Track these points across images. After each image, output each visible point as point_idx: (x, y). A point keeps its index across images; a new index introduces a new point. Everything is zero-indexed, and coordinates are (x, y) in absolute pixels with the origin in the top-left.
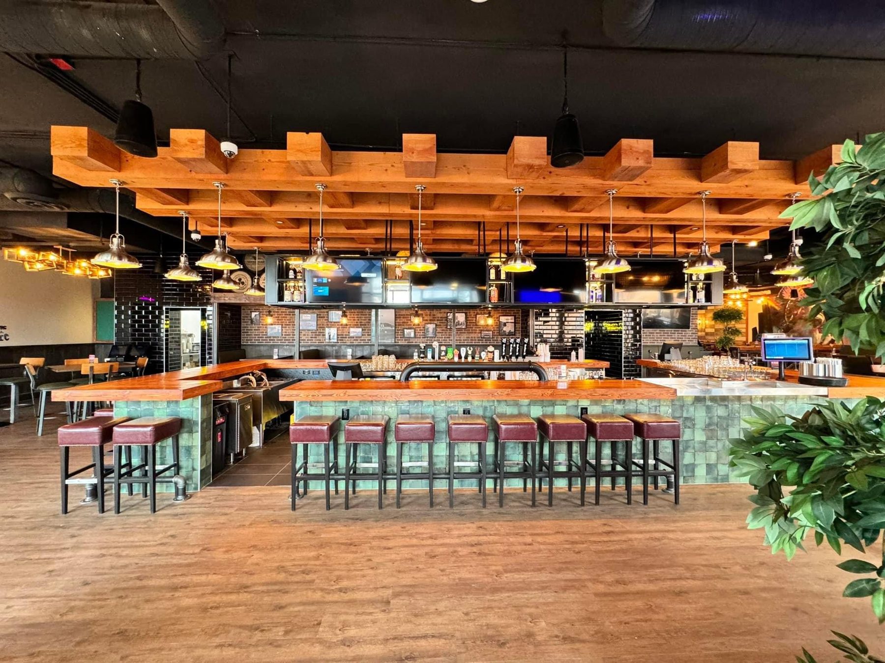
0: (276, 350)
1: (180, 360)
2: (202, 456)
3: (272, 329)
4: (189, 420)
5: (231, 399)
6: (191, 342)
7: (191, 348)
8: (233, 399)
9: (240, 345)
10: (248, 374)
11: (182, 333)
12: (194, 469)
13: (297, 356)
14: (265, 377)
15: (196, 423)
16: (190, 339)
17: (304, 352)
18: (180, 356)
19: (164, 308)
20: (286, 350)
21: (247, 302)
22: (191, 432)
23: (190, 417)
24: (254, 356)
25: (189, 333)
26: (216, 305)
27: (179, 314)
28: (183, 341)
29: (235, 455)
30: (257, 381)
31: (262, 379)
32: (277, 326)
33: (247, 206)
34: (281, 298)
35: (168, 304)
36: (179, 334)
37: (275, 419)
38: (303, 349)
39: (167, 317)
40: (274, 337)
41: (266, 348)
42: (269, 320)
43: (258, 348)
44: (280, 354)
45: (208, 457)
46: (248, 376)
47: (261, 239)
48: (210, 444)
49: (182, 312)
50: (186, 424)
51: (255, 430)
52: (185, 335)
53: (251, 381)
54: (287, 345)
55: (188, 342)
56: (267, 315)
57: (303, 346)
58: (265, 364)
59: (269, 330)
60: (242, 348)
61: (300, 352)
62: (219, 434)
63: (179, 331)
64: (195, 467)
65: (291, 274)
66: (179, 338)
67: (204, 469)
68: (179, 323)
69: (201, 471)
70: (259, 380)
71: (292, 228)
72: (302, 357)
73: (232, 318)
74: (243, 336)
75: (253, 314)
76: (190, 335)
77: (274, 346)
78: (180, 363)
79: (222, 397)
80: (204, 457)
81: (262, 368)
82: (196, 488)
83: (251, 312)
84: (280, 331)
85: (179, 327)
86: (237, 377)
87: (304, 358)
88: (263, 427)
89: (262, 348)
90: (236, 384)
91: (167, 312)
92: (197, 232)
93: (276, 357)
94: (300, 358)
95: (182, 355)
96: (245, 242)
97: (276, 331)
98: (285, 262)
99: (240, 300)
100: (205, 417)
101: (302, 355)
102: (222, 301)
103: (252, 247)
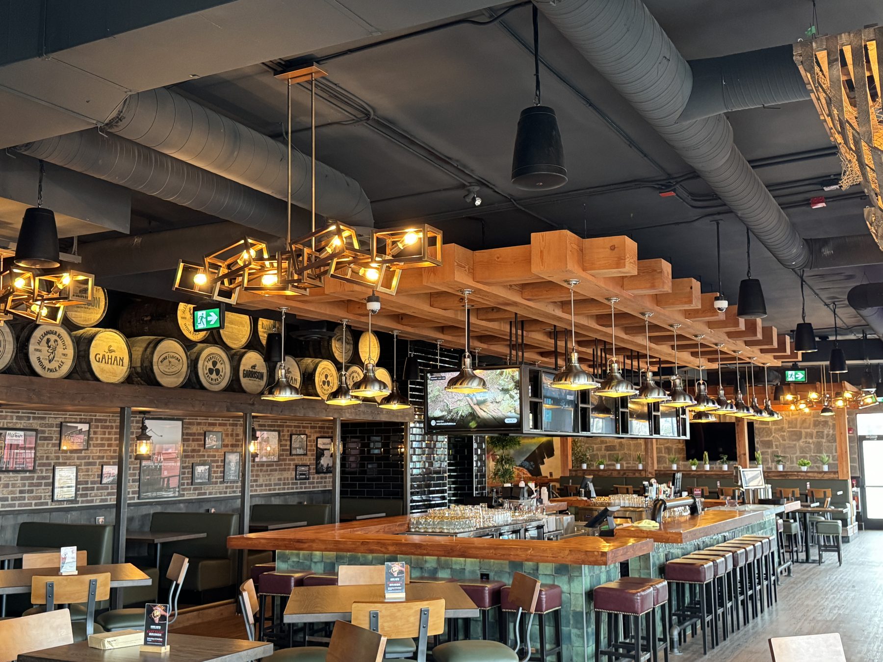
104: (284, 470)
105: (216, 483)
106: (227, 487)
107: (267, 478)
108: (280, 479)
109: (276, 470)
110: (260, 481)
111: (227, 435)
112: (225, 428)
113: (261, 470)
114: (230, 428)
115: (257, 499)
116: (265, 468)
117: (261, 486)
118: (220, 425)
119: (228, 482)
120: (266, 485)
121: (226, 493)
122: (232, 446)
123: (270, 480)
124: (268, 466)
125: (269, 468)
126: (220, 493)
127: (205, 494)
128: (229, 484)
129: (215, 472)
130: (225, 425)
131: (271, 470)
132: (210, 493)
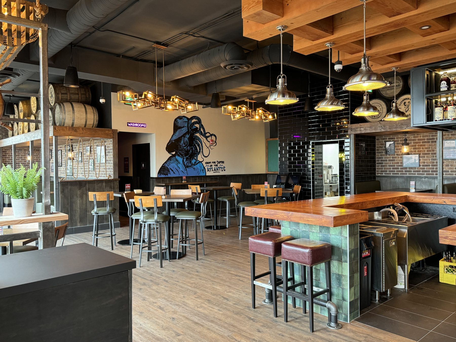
0: (412, 183)
1: (322, 189)
2: (350, 288)
3: (409, 159)
4: (339, 248)
5: (375, 231)
6: (330, 173)
7: (331, 179)
8: (378, 232)
9: (375, 177)
10: (389, 206)
11: (324, 165)
12: (344, 299)
13: (440, 189)
14: (406, 211)
15: (344, 252)
16: (330, 170)
17: (447, 185)
18: (322, 186)
19: (311, 142)
20: (425, 183)
21: (383, 130)
22: (340, 260)
23: (339, 245)
24: (389, 188)
25: (329, 165)
26: (352, 137)
27: (322, 148)
28: (325, 172)
29: (381, 294)
30: (398, 215)
31: (404, 214)
32: (413, 156)
33: (390, 17)
34: (430, 117)
35: (313, 139)
36: (322, 166)
37: (419, 261)
38: (446, 182)
39: (313, 150)
40: (410, 168)
41: (401, 180)
42: (405, 149)
43: (393, 180)
44: (417, 188)
45: (356, 290)
46: (388, 209)
47: (400, 56)
48: (357, 276)
49: (325, 146)
50: (336, 251)
51: (399, 270)
52: (326, 166)
53: (393, 215)
54: (425, 177)
55: (328, 173)
56: (403, 144)
57: (448, 179)
58: (406, 197)
59: (405, 160)
60: (377, 179)
61: (443, 186)
62: (365, 267)
63: (322, 163)
64: (345, 297)
65: (443, 86)
66: (322, 170)
67: (353, 301)
68: (322, 156)
69: (350, 303)
70: (401, 214)
71: (441, 31)
72: (446, 190)
73: (366, 149)
74: (378, 167)
75: (388, 144)
76: (330, 167)
77: (410, 178)
78: (322, 192)
79: (367, 229)
80: (353, 288)
81: (404, 201)
82: (346, 319)
83: (386, 142)
84: (418, 161)
85: (322, 159)
86: (378, 209)
87: (449, 192)
88: (408, 268)
89: (397, 180)
90: (377, 216)
91: (313, 147)
92: (339, 62)
93: (413, 190)
94: (443, 192)
95: (324, 185)
96: (382, 65)
97: (412, 161)
98: (434, 74)
99: (375, 129)
100: (353, 248)
101: (446, 188)
102: (358, 132)
103: (389, 68)
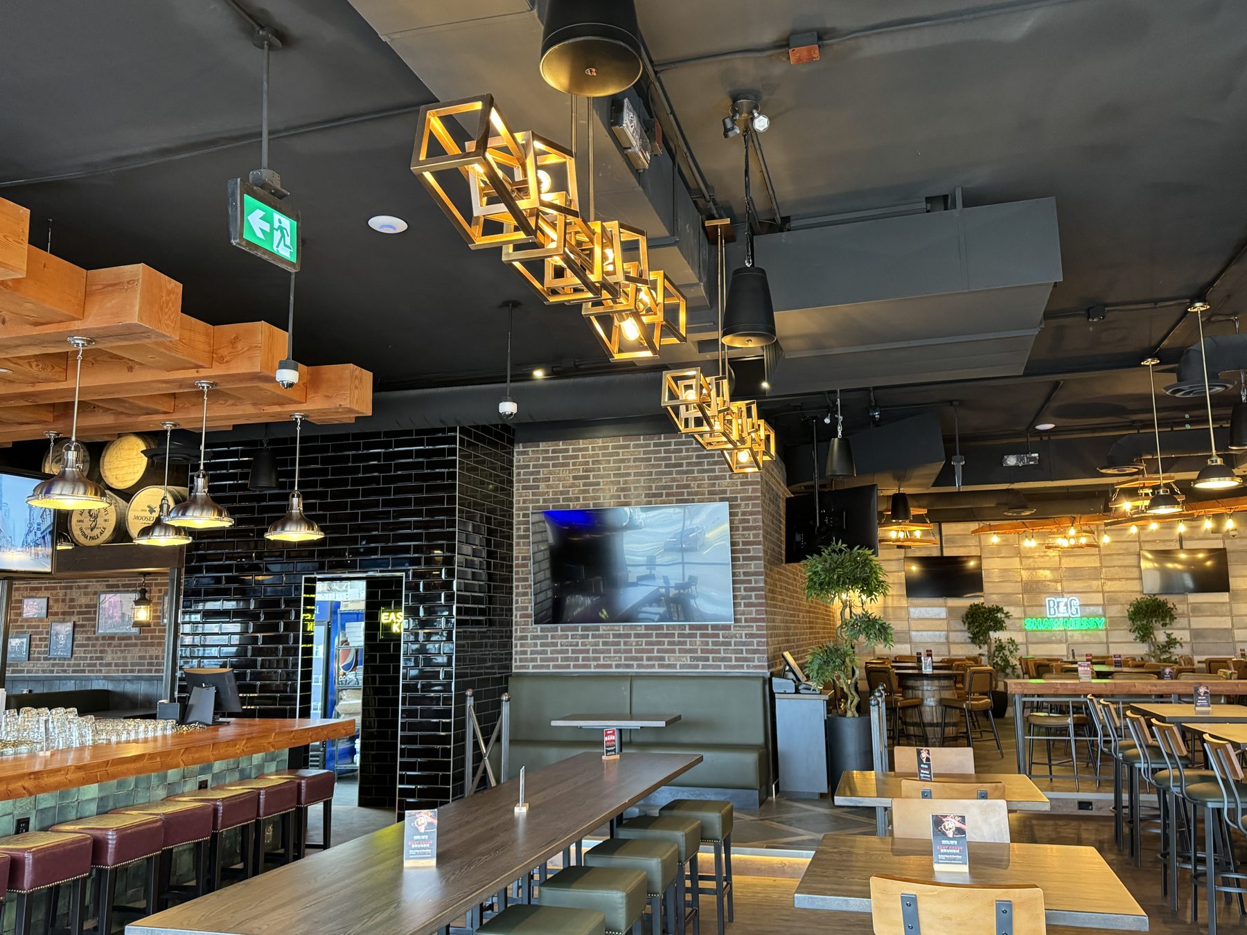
104: (152, 645)
105: (39, 659)
106: (53, 665)
107: (119, 654)
108: (141, 658)
109: (135, 645)
110: (108, 658)
111: (57, 601)
112: (54, 592)
113: (109, 645)
114: (61, 593)
115: (101, 682)
116: (116, 642)
117: (109, 665)
118: (46, 589)
119: (55, 659)
120: (116, 665)
121: (52, 672)
122: (64, 613)
123: (125, 658)
124: (120, 639)
125: (123, 642)
126: (44, 671)
127: (22, 671)
128: (57, 662)
129: (37, 646)
130: (54, 588)
131: (126, 645)
132: (29, 672)
